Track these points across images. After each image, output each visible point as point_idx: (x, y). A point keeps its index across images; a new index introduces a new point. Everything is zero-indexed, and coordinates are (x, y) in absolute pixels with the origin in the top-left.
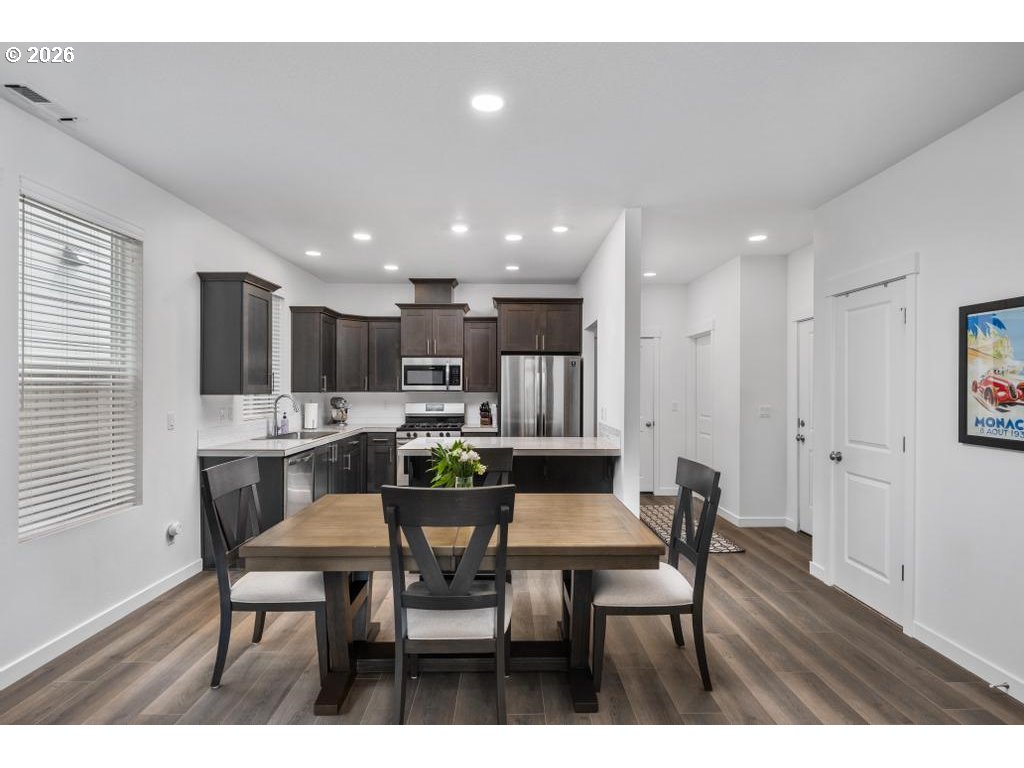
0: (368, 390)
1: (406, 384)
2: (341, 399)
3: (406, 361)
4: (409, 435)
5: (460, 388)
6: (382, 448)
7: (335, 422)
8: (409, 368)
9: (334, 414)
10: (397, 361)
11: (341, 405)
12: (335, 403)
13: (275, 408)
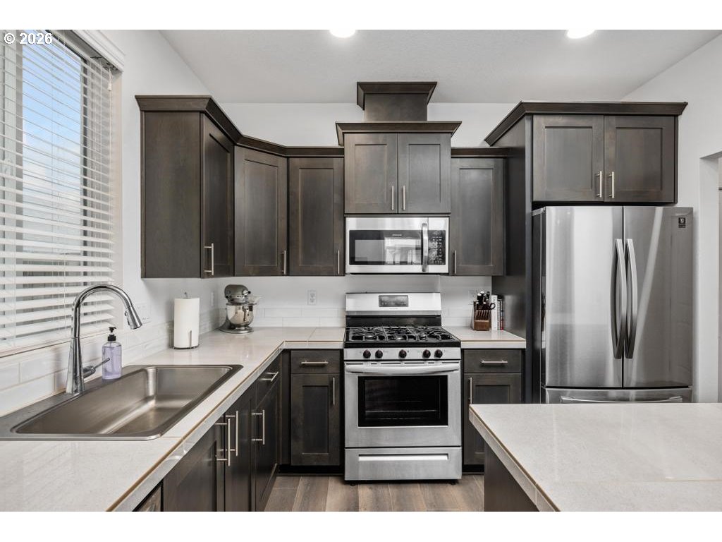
0: (288, 274)
1: (353, 262)
2: (242, 288)
3: (352, 224)
4: (367, 355)
5: (444, 268)
6: (318, 379)
7: (232, 327)
8: (356, 235)
9: (232, 313)
10: (338, 224)
11: (241, 299)
12: (231, 294)
13: (76, 319)
